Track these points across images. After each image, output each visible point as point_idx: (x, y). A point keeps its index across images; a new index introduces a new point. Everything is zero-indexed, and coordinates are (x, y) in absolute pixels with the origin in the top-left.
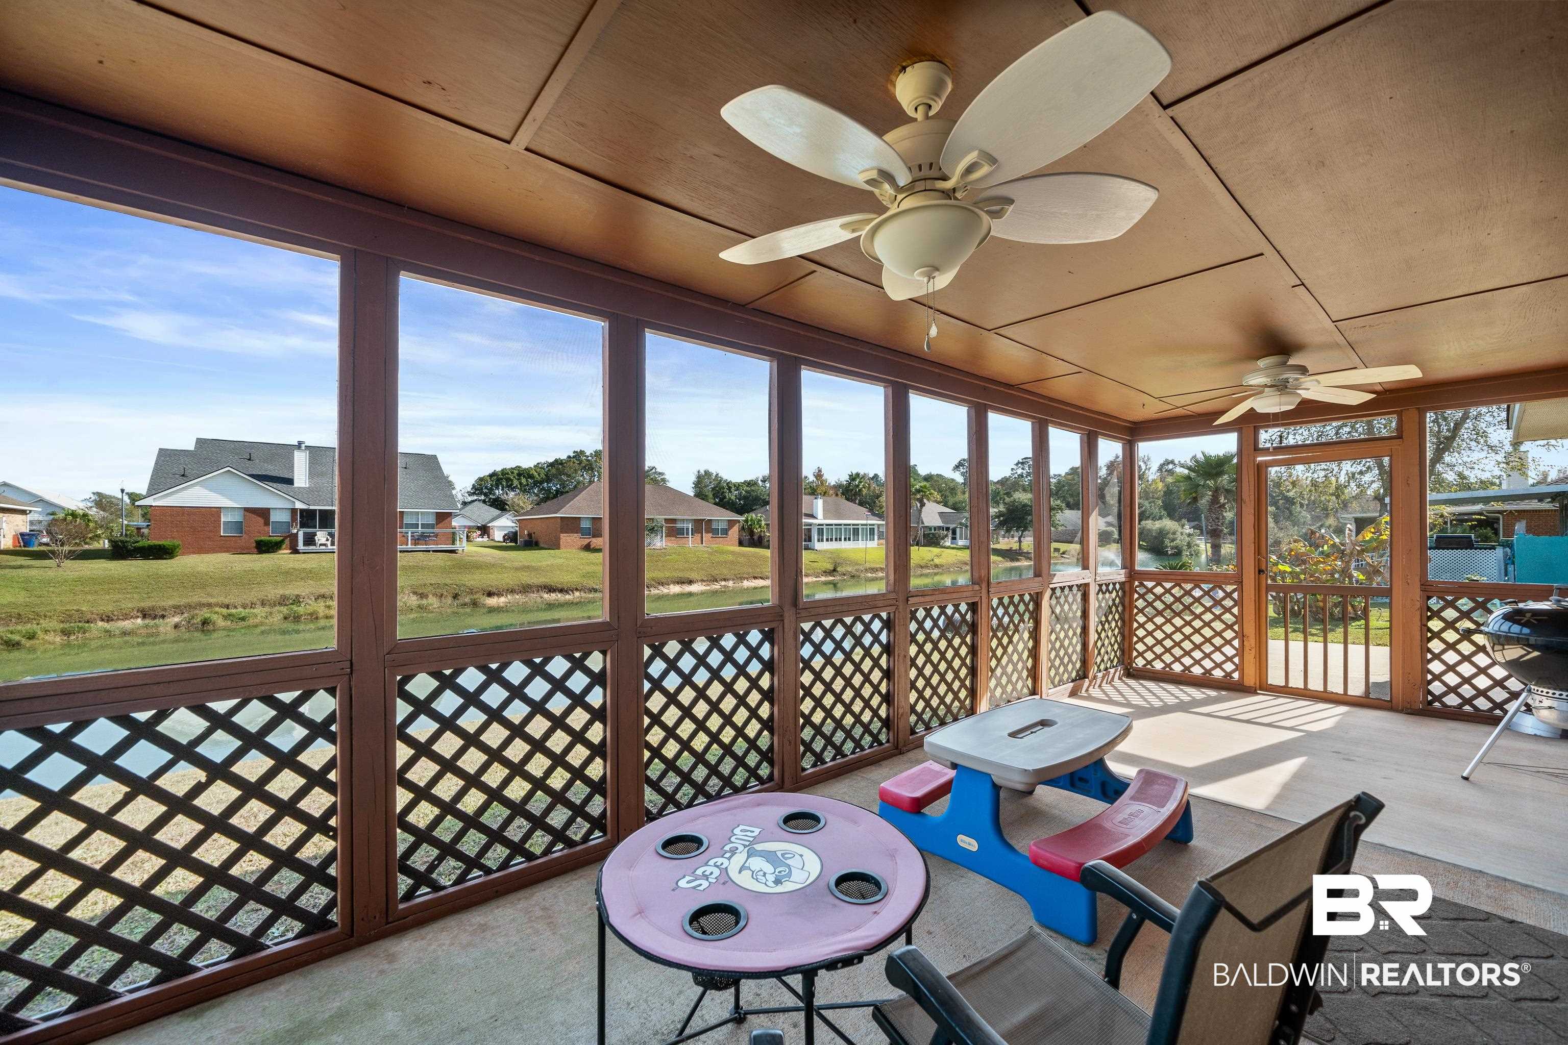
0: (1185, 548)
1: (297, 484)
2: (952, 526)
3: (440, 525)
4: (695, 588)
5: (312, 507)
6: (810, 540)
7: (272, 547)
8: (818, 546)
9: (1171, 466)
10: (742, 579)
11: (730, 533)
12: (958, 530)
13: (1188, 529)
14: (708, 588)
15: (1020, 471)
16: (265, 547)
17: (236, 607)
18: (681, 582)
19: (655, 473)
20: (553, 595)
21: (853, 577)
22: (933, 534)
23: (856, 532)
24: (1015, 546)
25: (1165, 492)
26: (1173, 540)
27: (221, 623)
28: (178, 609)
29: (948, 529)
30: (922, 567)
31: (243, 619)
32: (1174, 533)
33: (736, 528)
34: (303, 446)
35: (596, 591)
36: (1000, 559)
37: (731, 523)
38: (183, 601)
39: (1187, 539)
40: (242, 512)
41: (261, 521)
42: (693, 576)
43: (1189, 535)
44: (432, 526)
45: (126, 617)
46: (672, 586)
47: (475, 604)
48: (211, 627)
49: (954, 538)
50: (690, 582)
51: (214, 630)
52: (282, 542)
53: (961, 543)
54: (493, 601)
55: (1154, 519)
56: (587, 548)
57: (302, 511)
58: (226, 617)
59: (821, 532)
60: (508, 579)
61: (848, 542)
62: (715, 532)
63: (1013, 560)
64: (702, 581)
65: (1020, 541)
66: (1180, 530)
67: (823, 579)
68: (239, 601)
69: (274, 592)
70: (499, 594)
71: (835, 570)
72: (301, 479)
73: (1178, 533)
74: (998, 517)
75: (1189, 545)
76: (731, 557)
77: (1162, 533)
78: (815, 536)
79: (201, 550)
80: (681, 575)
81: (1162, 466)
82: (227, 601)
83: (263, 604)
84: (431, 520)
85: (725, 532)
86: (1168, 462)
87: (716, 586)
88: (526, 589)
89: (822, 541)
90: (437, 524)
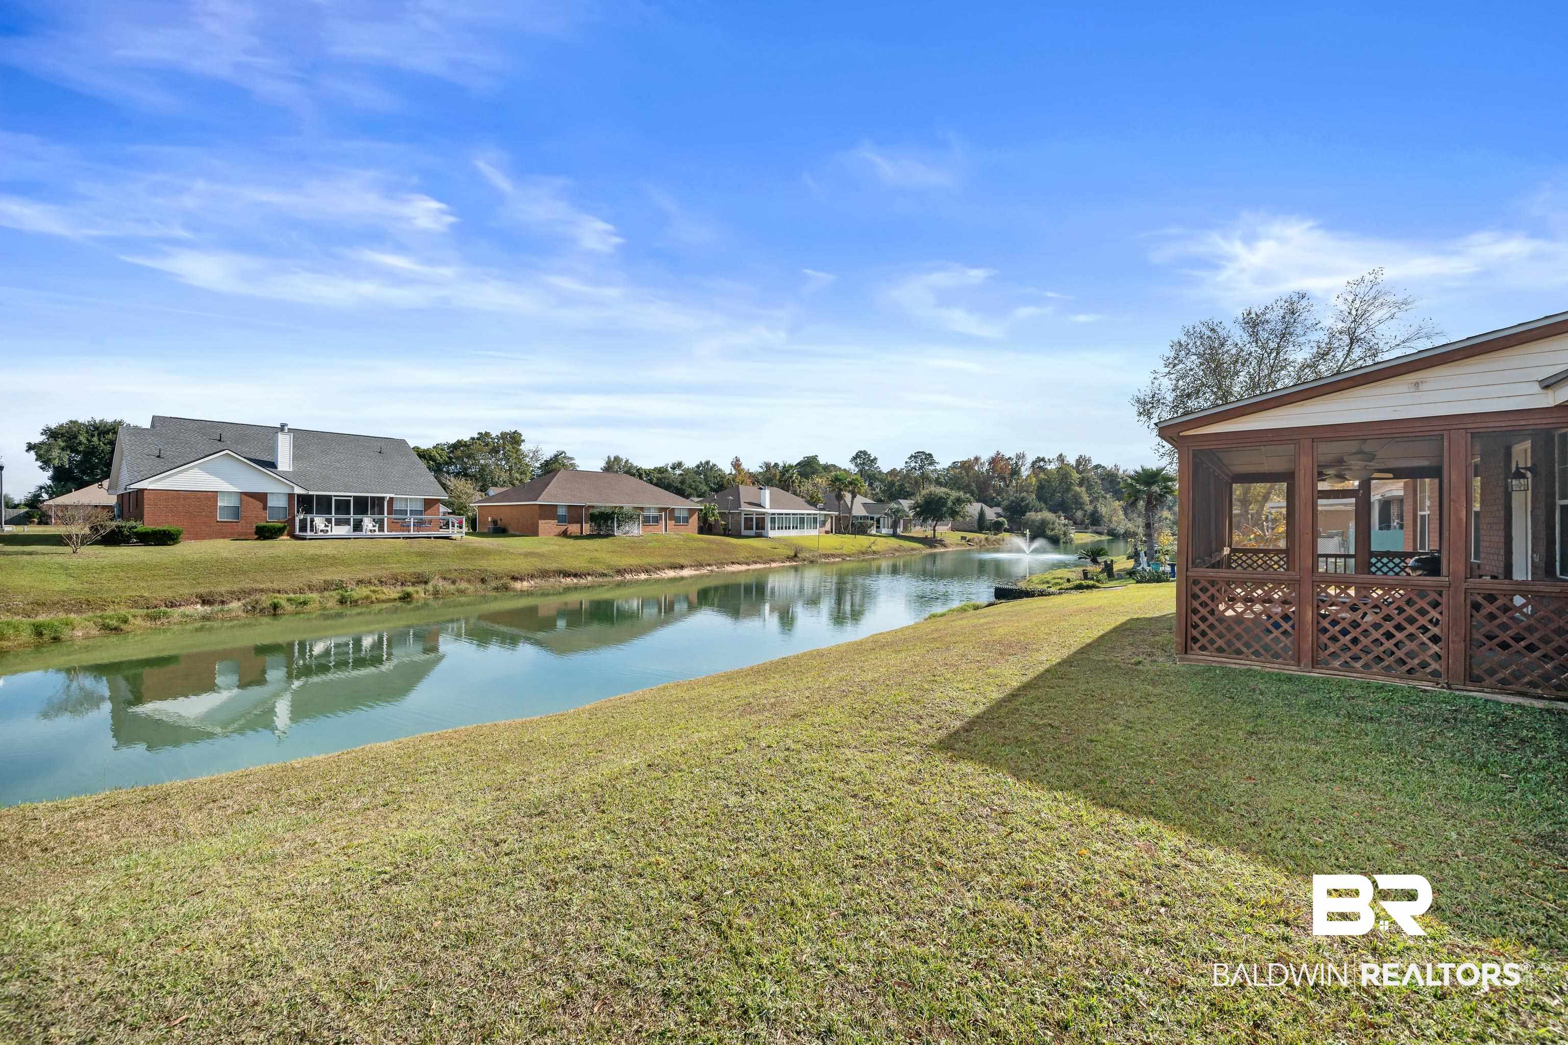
0: (1062, 536)
1: (281, 468)
2: (876, 516)
3: (428, 511)
4: (686, 573)
5: (311, 493)
6: (763, 528)
7: (276, 533)
8: (772, 534)
9: (1042, 464)
10: (723, 564)
11: (690, 521)
12: (882, 520)
13: (1063, 521)
14: (698, 572)
15: (913, 465)
17: (288, 592)
18: (673, 567)
20: (568, 579)
21: (812, 562)
22: (861, 523)
23: (802, 520)
24: (929, 533)
25: (1038, 487)
26: (1053, 530)
27: (289, 608)
28: (235, 595)
29: (872, 518)
30: (863, 553)
31: (304, 604)
32: (1053, 524)
33: (695, 516)
34: (286, 428)
35: (605, 575)
36: (921, 546)
37: (691, 511)
38: (234, 588)
39: (1063, 529)
40: (240, 496)
41: (261, 505)
42: (682, 561)
43: (1065, 525)
44: (421, 513)
45: (188, 602)
46: (666, 571)
47: (506, 588)
48: (280, 612)
49: (878, 527)
50: (682, 567)
51: (284, 614)
52: (284, 528)
53: (884, 531)
54: (518, 585)
55: (1036, 511)
56: (565, 534)
57: (299, 496)
58: (289, 601)
59: (773, 520)
60: (523, 565)
61: (795, 530)
62: (677, 520)
63: (931, 547)
64: (691, 566)
65: (934, 530)
66: (1058, 521)
67: (788, 564)
68: (287, 586)
69: (318, 578)
70: (522, 580)
71: (796, 556)
72: (285, 463)
73: (1056, 524)
74: (915, 508)
75: (1065, 534)
76: (704, 545)
77: (1044, 523)
78: (768, 524)
79: (197, 536)
80: (672, 560)
81: (1034, 463)
82: (280, 587)
83: (311, 589)
84: (419, 507)
85: (686, 520)
86: (1040, 460)
87: (705, 571)
88: (545, 574)
89: (775, 529)
90: (425, 510)
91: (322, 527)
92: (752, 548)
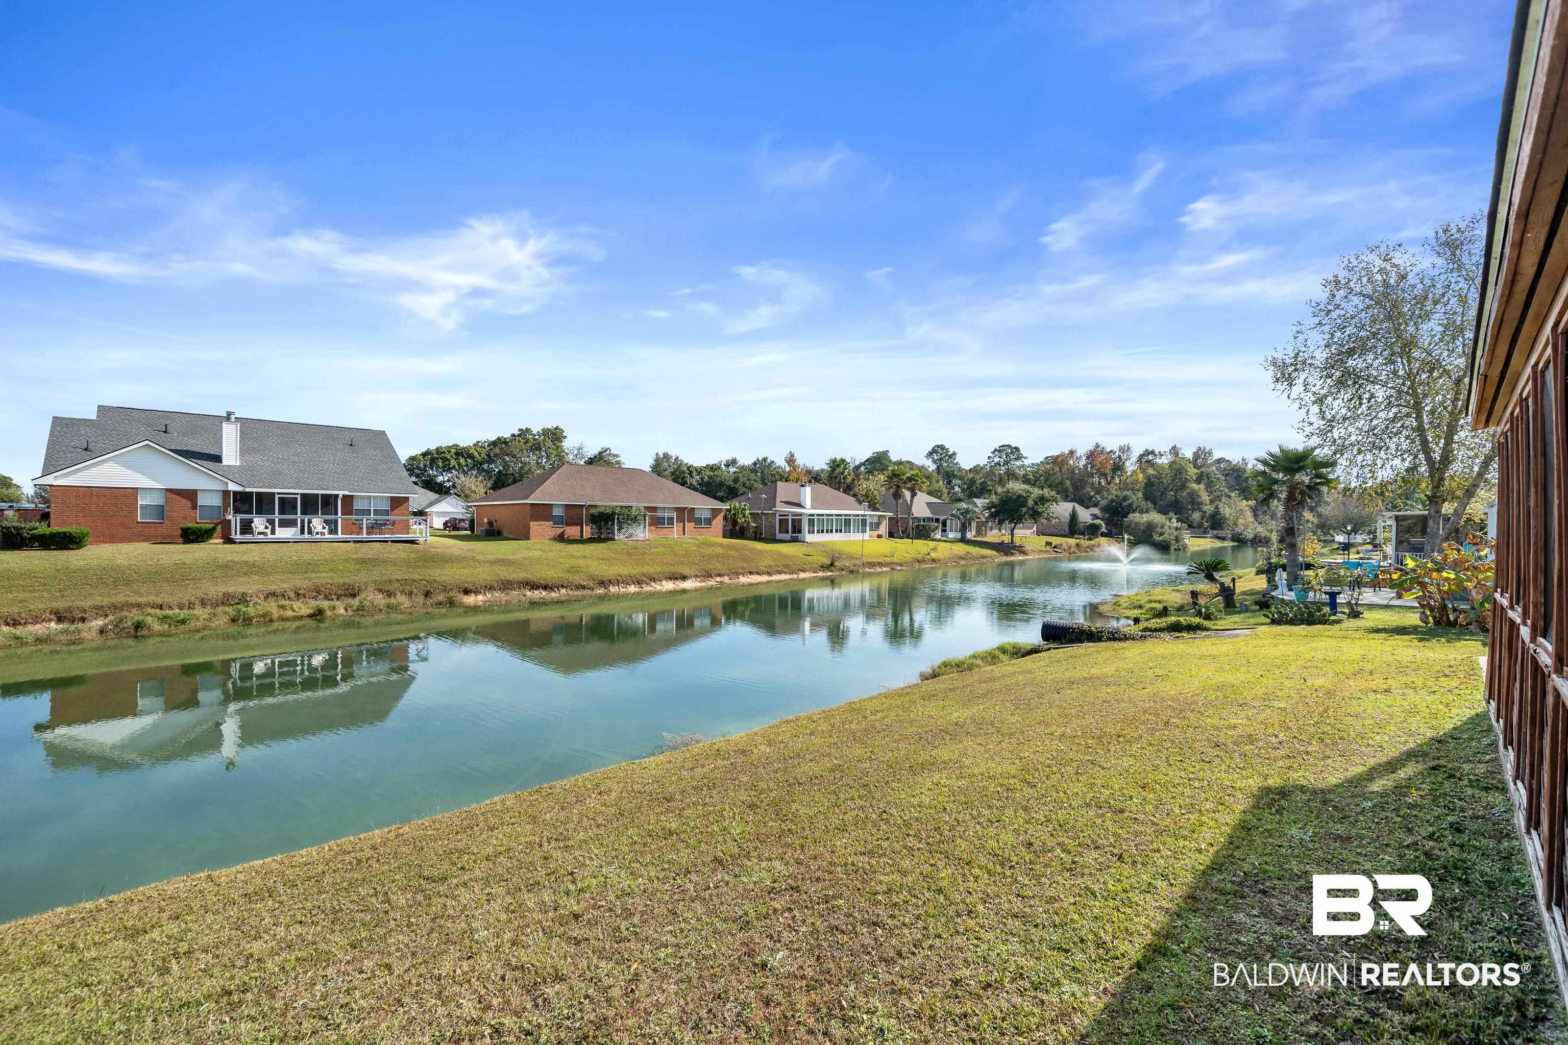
0: (1173, 542)
1: (226, 461)
2: (942, 518)
3: (395, 512)
4: (689, 584)
5: (248, 490)
6: (800, 531)
7: (202, 536)
8: (809, 538)
9: (1150, 457)
10: (737, 574)
11: (714, 523)
12: (948, 522)
13: (1175, 523)
14: (703, 584)
15: (997, 460)
16: (192, 536)
17: (171, 608)
18: (673, 577)
19: (610, 454)
20: (536, 592)
21: (852, 572)
22: (923, 526)
23: (847, 523)
24: (1007, 539)
25: (1146, 484)
26: (1161, 534)
27: (157, 627)
28: (101, 611)
29: (937, 520)
30: (919, 562)
31: (183, 622)
32: (1162, 527)
33: (720, 518)
34: (233, 417)
35: (583, 587)
36: (994, 553)
37: (715, 512)
38: (106, 602)
39: (1175, 533)
40: (163, 493)
41: (188, 504)
42: (686, 571)
43: (1177, 529)
44: (387, 513)
45: (37, 620)
46: (664, 582)
47: (451, 603)
48: (145, 632)
49: (944, 531)
50: (684, 578)
51: (149, 637)
52: (214, 529)
53: (951, 535)
54: (470, 600)
55: (1141, 512)
56: (561, 538)
57: (235, 493)
58: (163, 619)
59: (812, 523)
60: (484, 574)
61: (839, 534)
62: (698, 521)
63: (1007, 554)
64: (696, 576)
65: (1012, 535)
66: (1168, 523)
67: (821, 574)
68: (173, 600)
69: (217, 590)
70: (477, 592)
71: (832, 565)
72: (231, 456)
73: (1166, 527)
74: (989, 508)
75: (1177, 539)
76: (720, 550)
77: (1150, 527)
78: (805, 527)
79: (114, 539)
80: (673, 569)
81: (1141, 457)
82: (159, 601)
83: (203, 604)
84: (386, 506)
85: (709, 521)
86: (1148, 453)
87: (712, 583)
88: (506, 586)
89: (813, 532)
90: (392, 510)
91: (261, 528)
92: (780, 555)
